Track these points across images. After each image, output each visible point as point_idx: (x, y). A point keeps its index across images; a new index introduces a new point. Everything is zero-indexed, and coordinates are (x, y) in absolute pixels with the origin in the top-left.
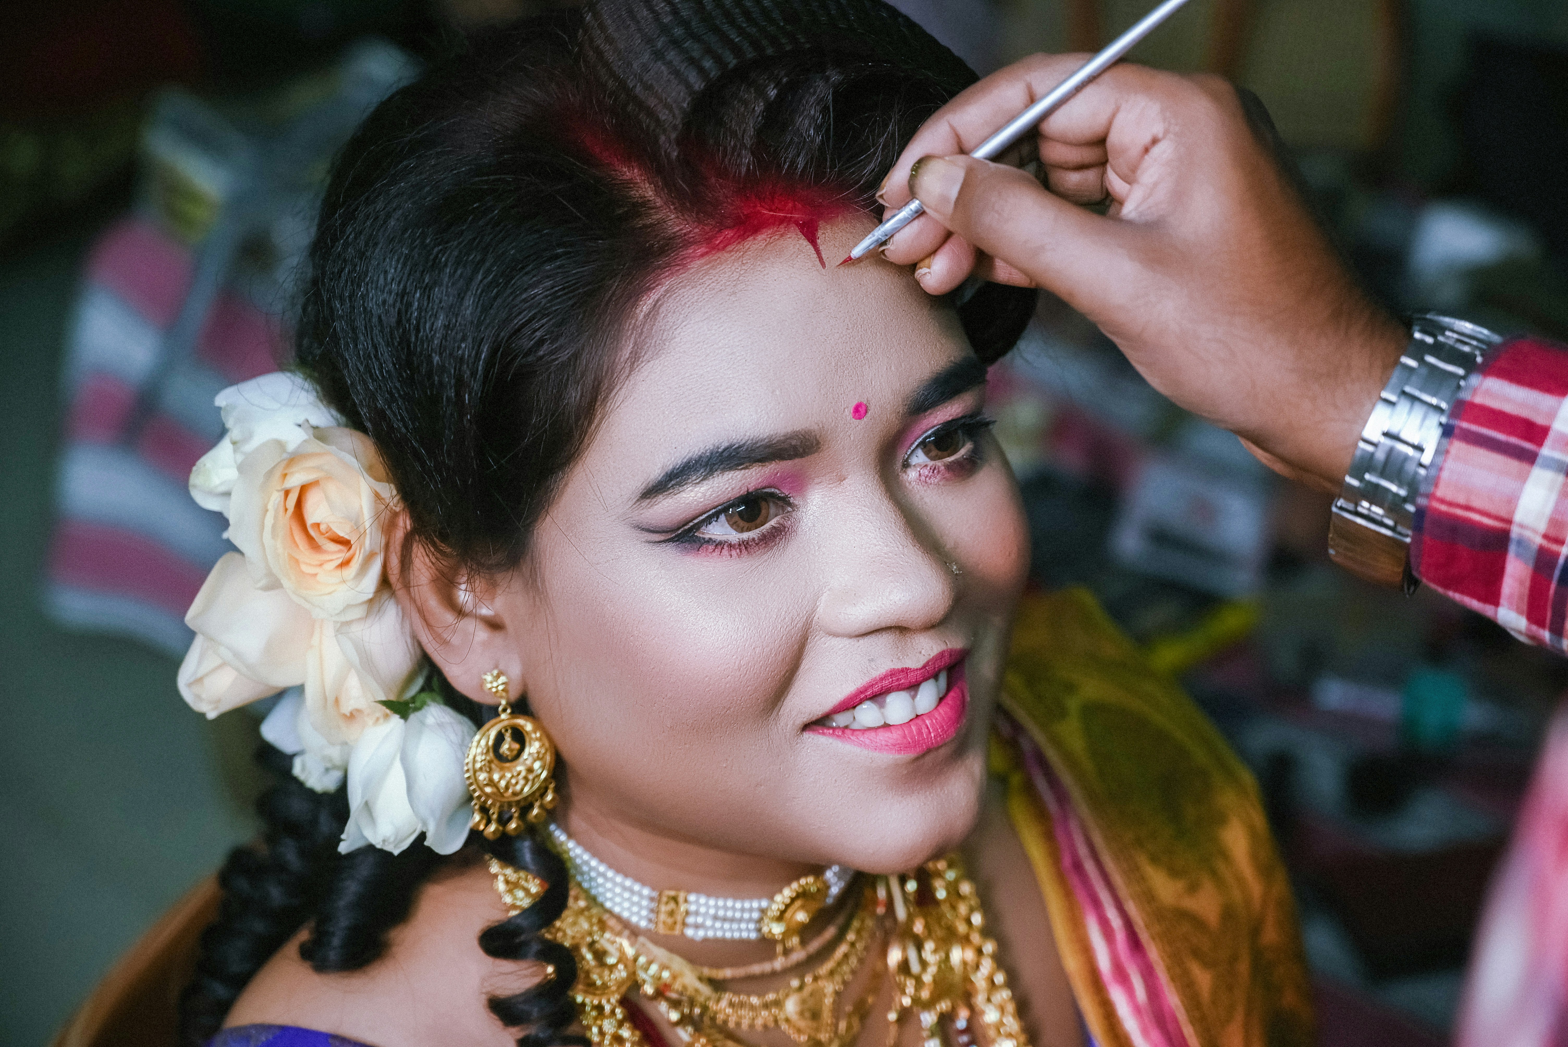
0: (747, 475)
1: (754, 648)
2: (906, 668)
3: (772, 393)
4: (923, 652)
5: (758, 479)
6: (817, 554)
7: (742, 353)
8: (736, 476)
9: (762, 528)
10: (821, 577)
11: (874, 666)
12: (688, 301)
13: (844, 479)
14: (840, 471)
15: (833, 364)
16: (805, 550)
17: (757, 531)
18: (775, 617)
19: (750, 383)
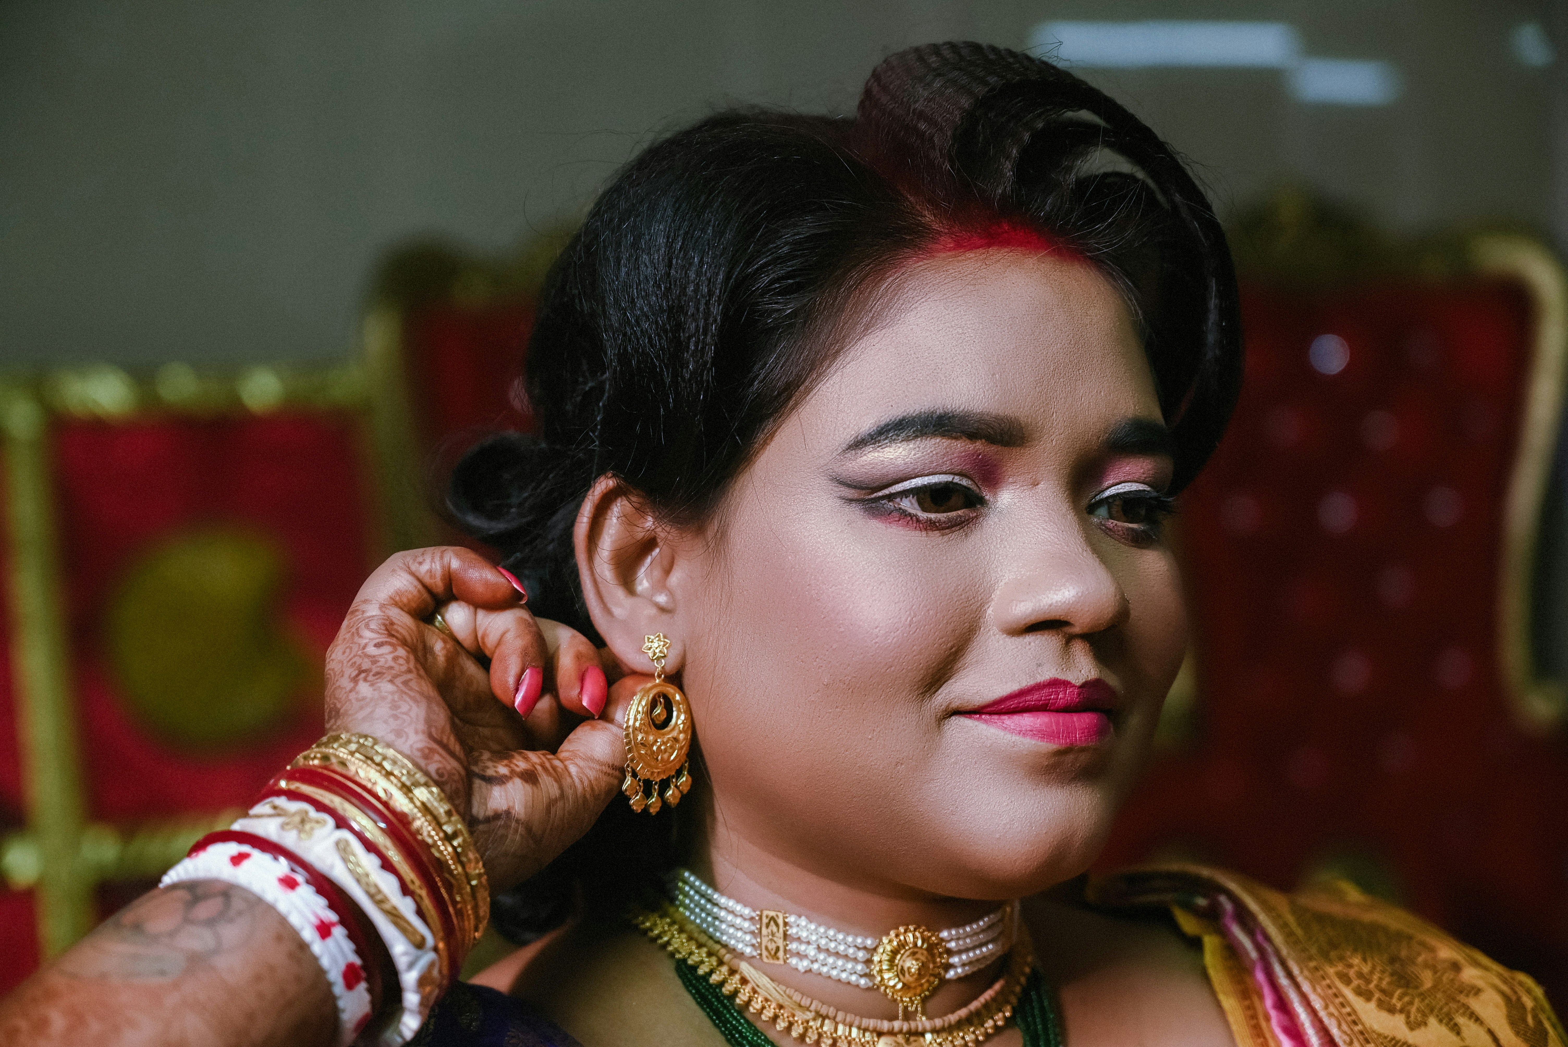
0: (952, 445)
1: (928, 610)
2: (1067, 681)
3: (993, 375)
4: (1082, 671)
5: (962, 453)
6: (999, 546)
7: (972, 335)
8: (943, 443)
9: (949, 514)
10: (999, 570)
11: (1040, 671)
12: (930, 282)
13: (1037, 484)
14: (1036, 474)
15: (1052, 368)
16: (987, 541)
17: (945, 515)
18: (953, 590)
19: (974, 362)
